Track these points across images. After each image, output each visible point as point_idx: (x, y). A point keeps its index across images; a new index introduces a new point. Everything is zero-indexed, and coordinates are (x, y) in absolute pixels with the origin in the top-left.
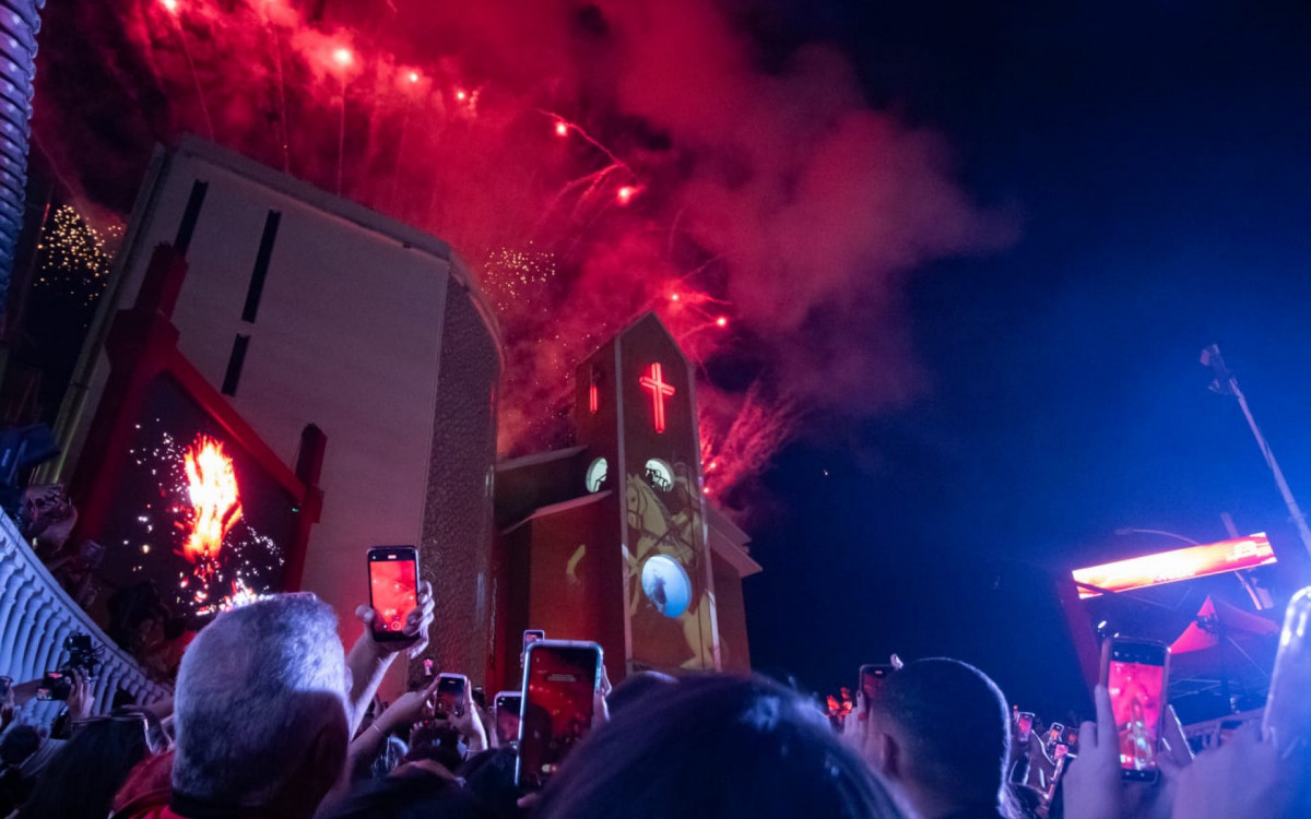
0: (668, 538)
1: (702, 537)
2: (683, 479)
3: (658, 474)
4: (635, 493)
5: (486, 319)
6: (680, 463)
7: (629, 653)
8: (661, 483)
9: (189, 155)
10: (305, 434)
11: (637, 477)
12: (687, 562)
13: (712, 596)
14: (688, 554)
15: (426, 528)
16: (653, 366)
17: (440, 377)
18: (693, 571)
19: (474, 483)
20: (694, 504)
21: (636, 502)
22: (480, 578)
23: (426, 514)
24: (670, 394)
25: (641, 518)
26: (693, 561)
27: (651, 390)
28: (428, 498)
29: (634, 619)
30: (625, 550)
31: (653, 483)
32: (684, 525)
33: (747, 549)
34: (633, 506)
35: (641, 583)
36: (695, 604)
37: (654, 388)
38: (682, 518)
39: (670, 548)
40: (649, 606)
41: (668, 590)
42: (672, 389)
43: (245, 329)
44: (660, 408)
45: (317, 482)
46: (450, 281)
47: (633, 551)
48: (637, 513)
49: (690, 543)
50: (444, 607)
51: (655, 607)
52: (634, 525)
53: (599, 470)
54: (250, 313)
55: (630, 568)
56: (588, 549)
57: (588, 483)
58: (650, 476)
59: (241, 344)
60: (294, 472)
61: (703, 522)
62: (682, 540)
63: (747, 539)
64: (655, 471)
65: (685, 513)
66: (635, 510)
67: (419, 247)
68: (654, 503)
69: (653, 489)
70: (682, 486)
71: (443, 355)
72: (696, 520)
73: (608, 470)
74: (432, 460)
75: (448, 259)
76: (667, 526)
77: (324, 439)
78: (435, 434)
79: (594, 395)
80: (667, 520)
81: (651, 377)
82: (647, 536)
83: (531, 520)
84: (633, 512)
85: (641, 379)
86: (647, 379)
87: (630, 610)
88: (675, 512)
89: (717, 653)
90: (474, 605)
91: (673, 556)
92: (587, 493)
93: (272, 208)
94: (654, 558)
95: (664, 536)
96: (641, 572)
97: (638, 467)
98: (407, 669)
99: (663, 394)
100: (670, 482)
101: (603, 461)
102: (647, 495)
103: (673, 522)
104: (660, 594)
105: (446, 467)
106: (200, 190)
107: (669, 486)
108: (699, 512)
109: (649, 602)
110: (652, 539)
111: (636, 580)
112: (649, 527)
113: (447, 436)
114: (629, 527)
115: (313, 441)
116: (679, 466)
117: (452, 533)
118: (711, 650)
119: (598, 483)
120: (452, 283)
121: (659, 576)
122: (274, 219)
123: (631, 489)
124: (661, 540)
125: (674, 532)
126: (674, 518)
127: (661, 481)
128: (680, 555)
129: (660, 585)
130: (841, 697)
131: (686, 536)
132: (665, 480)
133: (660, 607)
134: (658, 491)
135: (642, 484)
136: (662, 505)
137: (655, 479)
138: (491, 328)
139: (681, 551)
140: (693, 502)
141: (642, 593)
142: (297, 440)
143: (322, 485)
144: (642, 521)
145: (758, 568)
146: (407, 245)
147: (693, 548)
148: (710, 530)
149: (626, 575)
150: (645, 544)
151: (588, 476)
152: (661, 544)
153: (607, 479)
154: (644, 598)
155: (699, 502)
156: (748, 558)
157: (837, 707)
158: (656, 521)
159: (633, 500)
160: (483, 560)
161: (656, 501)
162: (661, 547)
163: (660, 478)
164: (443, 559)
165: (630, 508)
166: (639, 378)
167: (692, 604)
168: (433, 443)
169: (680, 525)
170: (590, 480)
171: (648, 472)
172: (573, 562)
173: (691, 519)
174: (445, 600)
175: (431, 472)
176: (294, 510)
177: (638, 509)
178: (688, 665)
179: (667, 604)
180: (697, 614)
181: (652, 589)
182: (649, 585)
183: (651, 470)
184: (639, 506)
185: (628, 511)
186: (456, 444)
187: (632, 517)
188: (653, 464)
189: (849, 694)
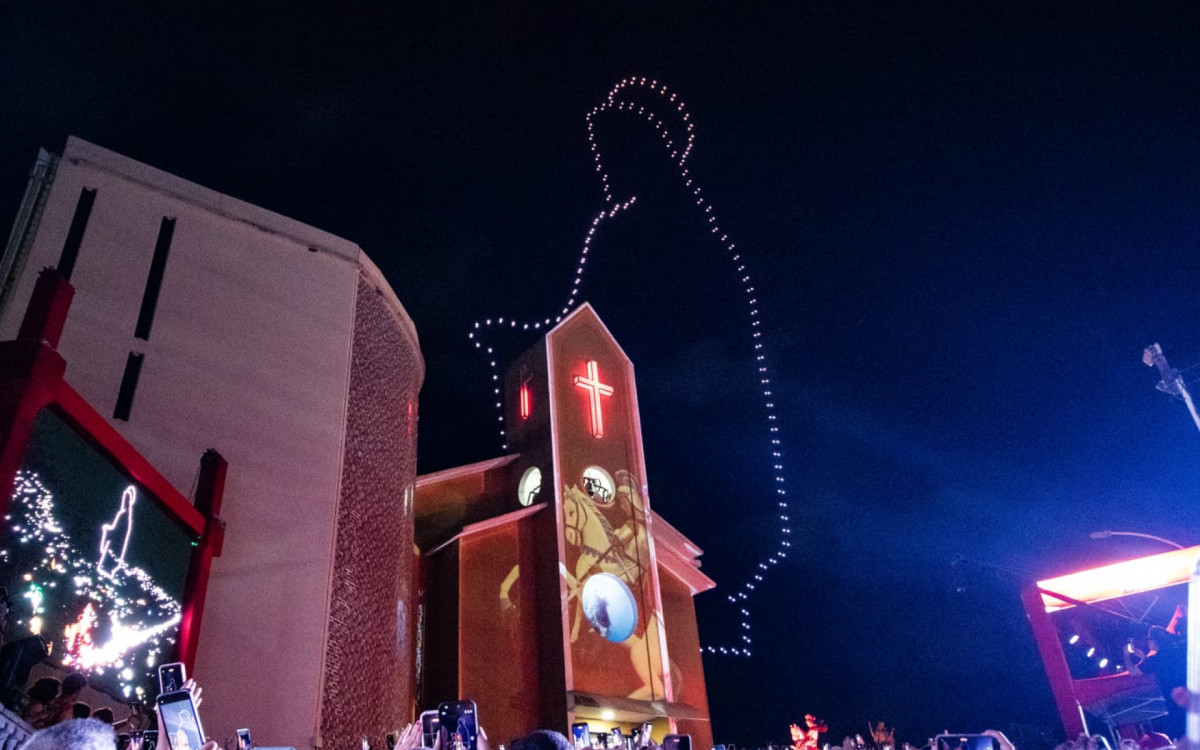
0: (610, 554)
1: (649, 553)
2: (624, 489)
3: (598, 483)
4: (573, 506)
6: (623, 471)
7: (569, 686)
8: (601, 493)
9: (75, 162)
10: (203, 461)
11: (575, 488)
12: (633, 581)
13: (660, 615)
14: (633, 572)
15: (338, 557)
16: (589, 364)
17: (351, 389)
18: (639, 590)
19: (391, 504)
20: (639, 517)
21: (575, 515)
22: (400, 605)
23: (338, 541)
24: (609, 394)
25: (581, 534)
26: (640, 579)
27: (588, 391)
28: (340, 523)
29: (574, 646)
30: (563, 569)
31: (591, 494)
32: (628, 540)
33: (699, 563)
34: (571, 521)
35: (581, 605)
36: (642, 627)
37: (589, 388)
38: (625, 532)
39: (614, 566)
40: (592, 630)
41: (613, 613)
42: (611, 389)
43: (137, 346)
44: (597, 410)
45: (218, 513)
46: (360, 286)
47: (572, 570)
48: (576, 528)
49: (635, 558)
51: (597, 630)
52: (573, 542)
53: (532, 481)
54: (143, 330)
55: (569, 589)
56: (522, 570)
57: (520, 495)
58: (589, 485)
59: (135, 363)
60: (193, 504)
61: (649, 535)
62: (629, 557)
63: (697, 551)
64: (594, 481)
65: (629, 525)
66: (574, 525)
67: (325, 250)
68: (594, 516)
69: (595, 500)
70: (625, 495)
71: (354, 366)
72: (641, 533)
73: (542, 480)
74: (344, 480)
75: (357, 261)
76: (610, 541)
77: (225, 464)
78: (347, 453)
79: (525, 396)
80: (608, 534)
81: (587, 378)
82: (588, 554)
83: (457, 540)
84: (571, 527)
85: (576, 380)
86: (582, 379)
87: (570, 636)
88: (617, 525)
89: (668, 680)
90: (395, 636)
91: (616, 574)
92: (521, 507)
93: (166, 214)
94: (595, 577)
95: (607, 553)
96: (581, 594)
97: (573, 477)
99: (601, 395)
100: (611, 491)
101: (537, 470)
102: (586, 507)
103: (616, 537)
104: (604, 618)
105: (360, 488)
106: (87, 198)
107: (609, 497)
108: (644, 523)
109: (590, 626)
110: (594, 556)
111: (575, 602)
112: (589, 543)
113: (360, 454)
114: (567, 543)
115: (213, 467)
116: (621, 475)
117: (368, 561)
118: (662, 678)
119: (532, 495)
120: (362, 287)
121: (602, 597)
122: (168, 226)
123: (568, 500)
124: (603, 557)
125: (618, 546)
126: (617, 532)
127: (602, 490)
128: (626, 573)
129: (602, 607)
131: (630, 552)
132: (605, 490)
133: (603, 630)
134: (599, 500)
135: (580, 495)
136: (604, 518)
137: (594, 489)
139: (626, 569)
140: (636, 511)
141: (584, 616)
142: (196, 466)
143: (223, 516)
144: (582, 537)
145: (711, 585)
147: (639, 564)
148: (656, 542)
149: (565, 598)
150: (585, 562)
151: (520, 489)
152: (604, 561)
153: (541, 491)
154: (586, 623)
155: (643, 513)
156: (701, 573)
158: (597, 536)
159: (571, 513)
160: (404, 587)
161: (597, 515)
162: (603, 564)
163: (600, 487)
164: (358, 589)
165: (568, 522)
166: (574, 377)
167: (639, 625)
168: (345, 463)
169: (624, 540)
170: (523, 492)
171: (586, 481)
172: (507, 585)
173: (636, 533)
174: (361, 635)
175: (343, 494)
176: (193, 544)
177: (577, 523)
178: (636, 695)
179: (611, 628)
180: (644, 637)
181: (595, 611)
182: (590, 606)
183: (589, 479)
184: (578, 520)
185: (566, 526)
186: (370, 462)
187: (570, 531)
188: (593, 473)
189: (814, 722)
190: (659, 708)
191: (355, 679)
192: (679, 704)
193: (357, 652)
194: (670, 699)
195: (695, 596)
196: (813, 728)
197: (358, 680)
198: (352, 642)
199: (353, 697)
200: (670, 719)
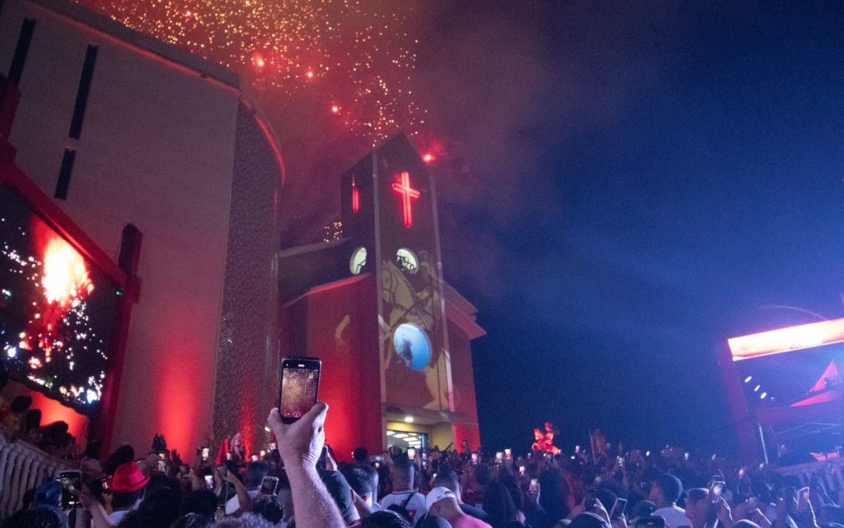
0: (414, 310)
1: (441, 309)
2: (425, 264)
3: (407, 260)
4: (389, 275)
5: (269, 138)
6: (424, 251)
7: (383, 399)
8: (408, 267)
10: (124, 231)
11: (390, 263)
12: (429, 328)
13: (448, 354)
14: (429, 322)
15: (224, 306)
16: (402, 175)
17: (233, 184)
18: (433, 335)
19: (263, 269)
20: (434, 284)
21: (389, 282)
22: (268, 342)
23: (225, 294)
24: (416, 197)
25: (393, 295)
26: (434, 327)
27: (401, 194)
28: (226, 282)
29: (388, 372)
30: (381, 319)
31: (402, 267)
32: (427, 299)
33: (475, 318)
34: (387, 286)
35: (393, 344)
36: (434, 360)
37: (403, 192)
38: (425, 294)
39: (416, 317)
40: (399, 362)
41: (414, 350)
42: (418, 193)
43: (72, 145)
44: (408, 208)
45: (136, 270)
46: (239, 106)
47: (387, 320)
48: (390, 291)
49: (431, 313)
50: (240, 367)
51: (404, 362)
52: (388, 301)
53: (360, 257)
54: (75, 132)
55: (385, 333)
56: (351, 318)
57: (352, 266)
58: (400, 261)
60: (117, 263)
61: (441, 297)
62: (425, 311)
63: (474, 309)
64: (404, 258)
65: (427, 290)
66: (388, 288)
67: (214, 78)
68: (403, 283)
69: (403, 272)
70: (425, 269)
71: (235, 166)
72: (436, 296)
73: (367, 257)
74: (228, 251)
75: (237, 87)
76: (414, 301)
77: (141, 235)
78: (231, 230)
79: (356, 198)
80: (413, 296)
81: (401, 183)
82: (397, 308)
83: (307, 296)
84: (385, 289)
85: (393, 185)
86: (398, 185)
87: (384, 365)
88: (419, 289)
89: (451, 396)
91: (418, 325)
92: (350, 274)
93: (91, 43)
94: (403, 325)
95: (412, 307)
96: (393, 336)
97: (391, 255)
98: (212, 416)
99: (412, 198)
100: (415, 266)
101: (364, 249)
102: (399, 278)
103: (417, 298)
104: (408, 352)
105: (240, 257)
106: (29, 27)
107: (414, 269)
108: (438, 290)
109: (398, 359)
110: (402, 310)
111: (389, 342)
112: (400, 301)
113: (240, 232)
114: (384, 301)
115: (132, 237)
116: (423, 254)
117: (246, 310)
118: (447, 395)
119: (360, 267)
120: (241, 107)
121: (407, 339)
122: (92, 53)
123: (385, 272)
124: (408, 311)
125: (419, 304)
126: (418, 294)
127: (409, 265)
128: (424, 323)
129: (407, 346)
130: (545, 429)
131: (427, 309)
132: (412, 265)
133: (408, 362)
134: (407, 273)
135: (394, 268)
136: (409, 284)
137: (404, 264)
138: (274, 145)
139: (424, 320)
140: (433, 281)
141: (394, 352)
142: (119, 236)
143: (139, 273)
144: (394, 297)
145: (485, 333)
146: (204, 76)
147: (434, 318)
148: (446, 303)
149: (382, 339)
150: (396, 314)
151: (351, 262)
152: (409, 314)
153: (366, 264)
154: (395, 356)
155: (438, 281)
156: (476, 325)
157: (542, 437)
158: (405, 297)
159: (387, 280)
160: (271, 328)
161: (405, 282)
162: (408, 317)
163: (408, 263)
164: (239, 329)
165: (385, 286)
166: (392, 183)
167: (432, 359)
168: (229, 238)
169: (424, 300)
170: (353, 264)
171: (399, 258)
172: (340, 329)
173: (432, 295)
174: (241, 362)
175: (228, 261)
176: (118, 293)
177: (391, 288)
178: (429, 406)
179: (413, 360)
180: (435, 367)
181: (402, 349)
182: (399, 346)
183: (401, 257)
184: (391, 285)
185: (383, 289)
186: (247, 239)
187: (386, 293)
188: (403, 253)
189: (551, 428)
190: (445, 416)
191: (237, 393)
192: (459, 413)
193: (238, 374)
194: (452, 410)
195: (472, 341)
196: (550, 432)
197: (239, 394)
198: (235, 367)
199: (235, 405)
200: (452, 423)
